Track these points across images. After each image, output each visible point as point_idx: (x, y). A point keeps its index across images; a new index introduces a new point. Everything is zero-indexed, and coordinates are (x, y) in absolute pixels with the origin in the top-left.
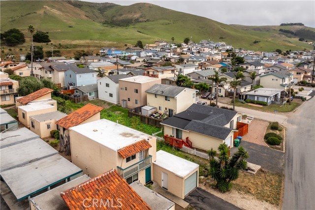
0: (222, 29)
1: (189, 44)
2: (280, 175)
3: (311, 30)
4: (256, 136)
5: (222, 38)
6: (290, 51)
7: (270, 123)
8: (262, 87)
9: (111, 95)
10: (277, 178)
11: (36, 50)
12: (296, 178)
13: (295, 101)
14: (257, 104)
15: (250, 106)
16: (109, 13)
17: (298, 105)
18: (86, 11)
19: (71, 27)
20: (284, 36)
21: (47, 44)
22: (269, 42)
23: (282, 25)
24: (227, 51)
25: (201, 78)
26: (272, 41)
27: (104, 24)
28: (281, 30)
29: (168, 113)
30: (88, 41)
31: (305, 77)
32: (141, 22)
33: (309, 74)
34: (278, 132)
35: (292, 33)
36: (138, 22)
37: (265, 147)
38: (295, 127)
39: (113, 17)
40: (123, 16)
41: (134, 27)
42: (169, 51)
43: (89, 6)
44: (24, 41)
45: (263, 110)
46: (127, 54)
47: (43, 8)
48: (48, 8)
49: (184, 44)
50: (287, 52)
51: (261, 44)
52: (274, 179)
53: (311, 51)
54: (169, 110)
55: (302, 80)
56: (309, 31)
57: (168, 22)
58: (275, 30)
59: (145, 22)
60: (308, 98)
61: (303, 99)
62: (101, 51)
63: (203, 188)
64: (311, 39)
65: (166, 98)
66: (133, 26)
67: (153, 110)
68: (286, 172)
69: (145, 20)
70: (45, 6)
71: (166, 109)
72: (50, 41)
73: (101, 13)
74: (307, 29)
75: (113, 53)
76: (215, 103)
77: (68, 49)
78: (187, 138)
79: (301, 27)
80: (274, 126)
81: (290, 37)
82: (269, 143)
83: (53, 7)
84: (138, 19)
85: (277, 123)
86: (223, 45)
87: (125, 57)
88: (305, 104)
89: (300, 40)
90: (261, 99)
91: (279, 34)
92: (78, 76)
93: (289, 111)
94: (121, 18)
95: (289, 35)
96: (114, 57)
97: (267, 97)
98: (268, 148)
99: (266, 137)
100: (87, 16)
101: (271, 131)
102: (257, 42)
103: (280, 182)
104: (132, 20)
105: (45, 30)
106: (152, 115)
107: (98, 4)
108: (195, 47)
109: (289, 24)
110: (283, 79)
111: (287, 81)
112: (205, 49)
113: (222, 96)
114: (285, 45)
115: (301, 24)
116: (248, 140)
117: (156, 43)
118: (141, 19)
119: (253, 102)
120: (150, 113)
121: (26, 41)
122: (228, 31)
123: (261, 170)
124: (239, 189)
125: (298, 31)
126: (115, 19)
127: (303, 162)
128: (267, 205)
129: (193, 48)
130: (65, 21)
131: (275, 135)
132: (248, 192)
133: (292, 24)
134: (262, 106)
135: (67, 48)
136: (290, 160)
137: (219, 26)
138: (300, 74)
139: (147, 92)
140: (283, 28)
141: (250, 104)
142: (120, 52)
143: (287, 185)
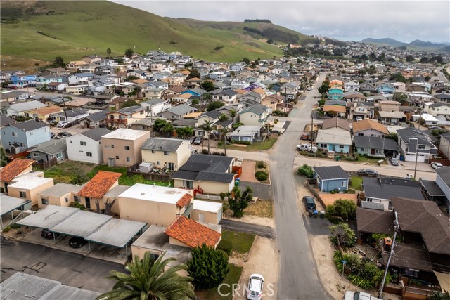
0: (172, 29)
1: (133, 57)
2: (270, 200)
3: (279, 29)
4: (248, 176)
5: (174, 43)
6: (259, 59)
7: (256, 162)
8: (242, 124)
9: (89, 154)
10: (269, 203)
12: (280, 200)
13: (273, 136)
14: (241, 144)
15: (236, 147)
17: (275, 140)
20: (249, 37)
22: (234, 47)
23: (246, 21)
24: (186, 66)
25: (175, 117)
26: (237, 46)
28: (245, 28)
29: (168, 167)
31: (278, 105)
32: (38, 14)
33: (282, 102)
34: (263, 170)
35: (259, 33)
36: (33, 14)
37: (257, 183)
38: (275, 163)
41: (30, 25)
42: (109, 71)
45: (248, 150)
46: (48, 82)
49: (127, 59)
50: (256, 61)
51: (225, 51)
52: (267, 204)
53: (281, 59)
54: (170, 164)
55: (275, 109)
56: (277, 30)
57: (88, 16)
58: (238, 28)
59: (47, 14)
60: (282, 130)
61: (279, 133)
63: (226, 218)
64: (281, 41)
65: (165, 153)
66: (25, 22)
67: (152, 166)
68: (274, 198)
69: (47, 11)
71: (166, 163)
74: (275, 28)
75: (22, 79)
76: (207, 149)
78: (198, 187)
79: (268, 25)
80: (260, 165)
81: (257, 38)
82: (259, 179)
84: (32, 10)
85: (262, 162)
86: (179, 57)
88: (281, 138)
89: (268, 42)
90: (244, 139)
91: (244, 33)
92: (28, 134)
93: (269, 148)
95: (256, 35)
96: (26, 87)
97: (250, 137)
98: (260, 184)
99: (256, 175)
101: (259, 170)
102: (220, 48)
103: (271, 205)
104: (20, 10)
106: (152, 171)
108: (143, 63)
109: (254, 21)
110: (261, 115)
111: (264, 116)
112: (158, 65)
113: (206, 139)
114: (253, 52)
115: (268, 21)
116: (243, 180)
117: (84, 59)
118: (38, 10)
119: (237, 142)
120: (149, 169)
122: (181, 33)
123: (258, 200)
124: (248, 214)
125: (265, 30)
127: (283, 189)
128: (266, 218)
129: (140, 65)
131: (262, 172)
132: (254, 214)
133: (258, 21)
134: (246, 146)
136: (275, 189)
137: (167, 25)
138: (274, 103)
139: (141, 149)
140: (248, 25)
141: (235, 145)
142: (33, 78)
143: (275, 206)
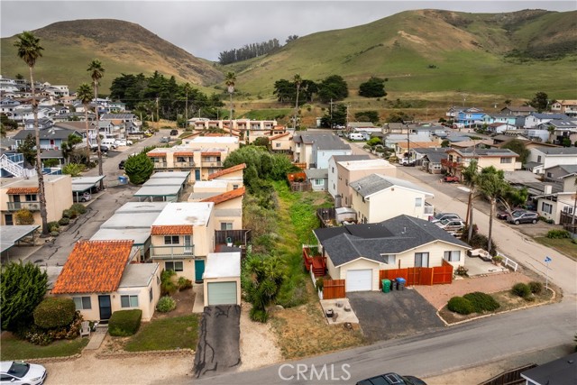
11: (336, 110)
16: (525, 31)
18: (476, 34)
19: (431, 67)
21: (378, 100)
27: (509, 56)
30: (450, 94)
39: (533, 40)
40: (557, 36)
43: (486, 22)
44: (346, 95)
46: (491, 122)
47: (397, 34)
48: (404, 34)
62: (448, 114)
70: (400, 32)
72: (385, 94)
73: (507, 34)
75: (468, 117)
77: (410, 109)
83: (413, 31)
87: (486, 126)
92: (320, 153)
94: (551, 41)
96: (468, 127)
100: (475, 44)
105: (384, 75)
107: (506, 15)
121: (350, 95)
126: (536, 44)
130: (426, 56)
135: (409, 106)
142: (479, 117)
